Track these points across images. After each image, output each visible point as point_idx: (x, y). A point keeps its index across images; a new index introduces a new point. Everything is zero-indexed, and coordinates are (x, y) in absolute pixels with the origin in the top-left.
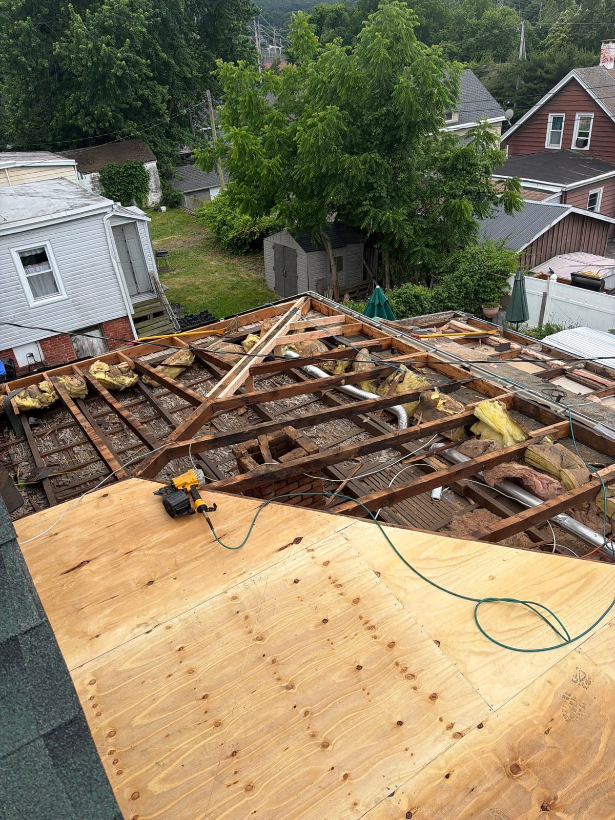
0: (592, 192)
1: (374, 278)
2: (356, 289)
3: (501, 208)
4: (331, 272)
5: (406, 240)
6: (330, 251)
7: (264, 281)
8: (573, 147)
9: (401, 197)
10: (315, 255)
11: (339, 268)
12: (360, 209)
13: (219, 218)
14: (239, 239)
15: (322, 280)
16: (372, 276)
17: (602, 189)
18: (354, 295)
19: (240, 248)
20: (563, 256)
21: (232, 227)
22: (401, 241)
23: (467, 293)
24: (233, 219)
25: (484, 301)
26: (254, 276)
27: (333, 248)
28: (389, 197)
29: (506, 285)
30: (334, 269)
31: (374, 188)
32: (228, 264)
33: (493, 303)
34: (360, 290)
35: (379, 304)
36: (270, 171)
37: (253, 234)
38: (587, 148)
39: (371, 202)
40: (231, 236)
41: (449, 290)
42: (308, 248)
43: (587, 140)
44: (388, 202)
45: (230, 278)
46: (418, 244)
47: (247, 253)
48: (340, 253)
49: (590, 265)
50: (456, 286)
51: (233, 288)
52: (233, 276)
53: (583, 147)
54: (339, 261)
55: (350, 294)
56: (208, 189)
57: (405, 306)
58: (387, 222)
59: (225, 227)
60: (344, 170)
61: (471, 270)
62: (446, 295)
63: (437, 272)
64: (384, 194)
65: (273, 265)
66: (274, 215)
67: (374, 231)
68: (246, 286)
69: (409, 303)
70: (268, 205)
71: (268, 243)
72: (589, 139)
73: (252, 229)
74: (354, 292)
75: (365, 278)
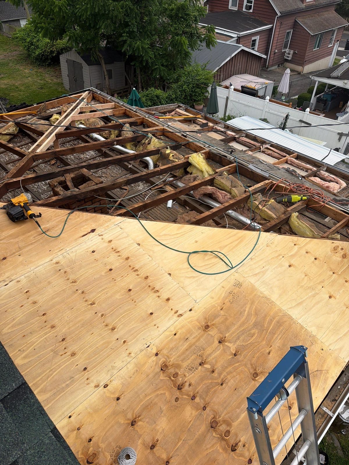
0: (253, 38)
1: (132, 84)
2: (121, 91)
3: (204, 44)
4: (105, 79)
5: (150, 61)
6: (104, 66)
7: (62, 84)
8: (244, 10)
9: (146, 32)
10: (94, 68)
11: (110, 77)
12: (121, 39)
13: (28, 40)
14: (43, 55)
15: (100, 84)
16: (130, 83)
17: (258, 37)
18: (120, 95)
19: (44, 61)
20: (237, 76)
21: (37, 47)
22: (147, 61)
23: (186, 96)
24: (38, 41)
25: (195, 101)
26: (55, 80)
27: (106, 63)
28: (139, 32)
29: (207, 92)
30: (107, 77)
31: (129, 26)
32: (37, 72)
33: (200, 102)
34: (124, 92)
35: (135, 100)
36: (60, 9)
37: (52, 52)
38: (251, 11)
39: (128, 35)
40: (37, 53)
41: (176, 93)
42: (89, 63)
43: (252, 5)
44: (138, 35)
45: (39, 81)
46: (157, 63)
47: (49, 65)
48: (109, 67)
49: (251, 82)
50: (180, 91)
51: (42, 88)
52: (41, 80)
53: (249, 10)
54: (110, 72)
55: (118, 94)
56: (19, 20)
57: (151, 102)
58: (138, 48)
59: (33, 47)
60: (109, 11)
61: (188, 82)
62: (174, 96)
63: (169, 82)
64: (135, 30)
65: (67, 73)
66: (65, 40)
67: (130, 53)
68: (50, 87)
69: (153, 100)
70: (61, 32)
71: (63, 59)
72: (253, 5)
73: (51, 49)
74: (120, 93)
75: (126, 84)
